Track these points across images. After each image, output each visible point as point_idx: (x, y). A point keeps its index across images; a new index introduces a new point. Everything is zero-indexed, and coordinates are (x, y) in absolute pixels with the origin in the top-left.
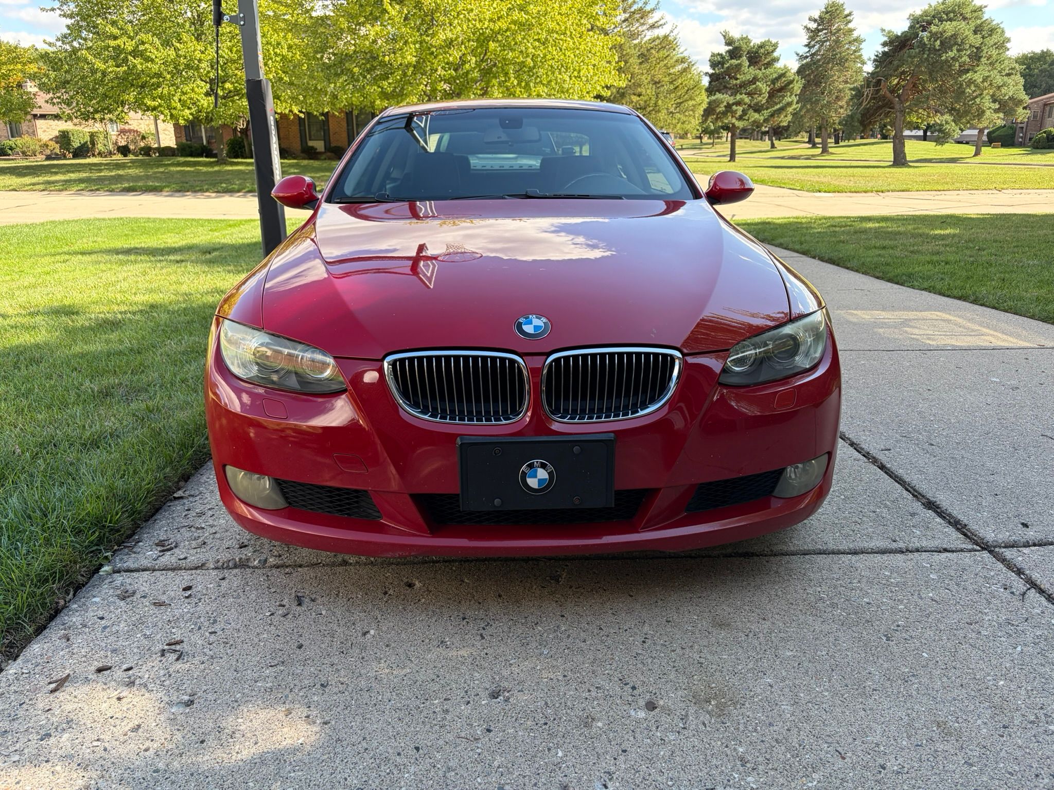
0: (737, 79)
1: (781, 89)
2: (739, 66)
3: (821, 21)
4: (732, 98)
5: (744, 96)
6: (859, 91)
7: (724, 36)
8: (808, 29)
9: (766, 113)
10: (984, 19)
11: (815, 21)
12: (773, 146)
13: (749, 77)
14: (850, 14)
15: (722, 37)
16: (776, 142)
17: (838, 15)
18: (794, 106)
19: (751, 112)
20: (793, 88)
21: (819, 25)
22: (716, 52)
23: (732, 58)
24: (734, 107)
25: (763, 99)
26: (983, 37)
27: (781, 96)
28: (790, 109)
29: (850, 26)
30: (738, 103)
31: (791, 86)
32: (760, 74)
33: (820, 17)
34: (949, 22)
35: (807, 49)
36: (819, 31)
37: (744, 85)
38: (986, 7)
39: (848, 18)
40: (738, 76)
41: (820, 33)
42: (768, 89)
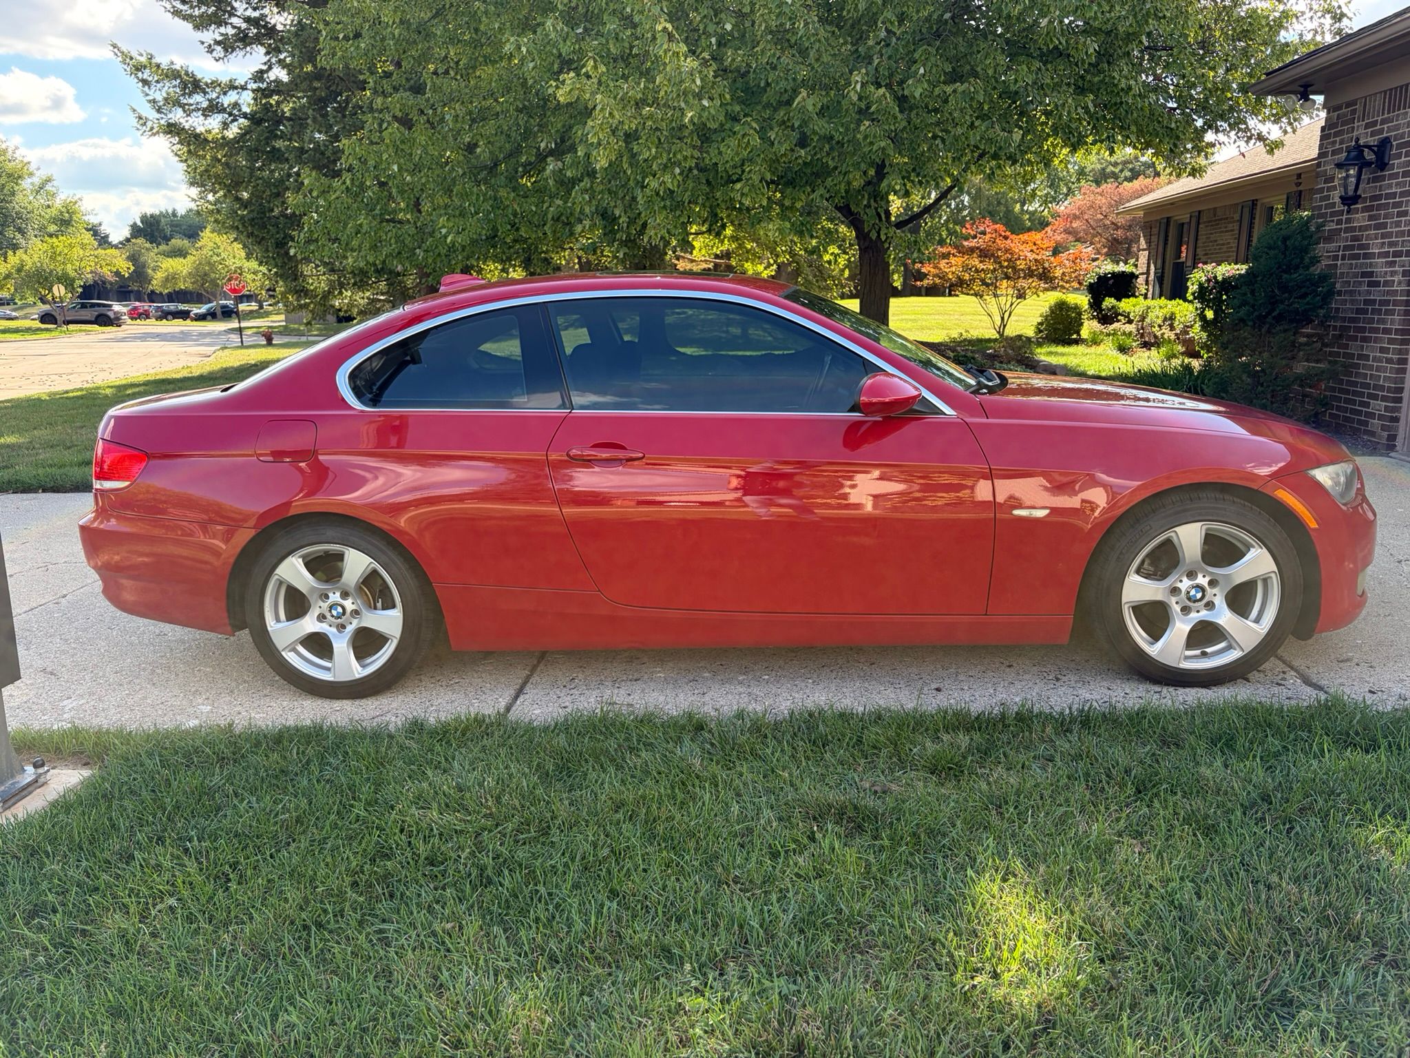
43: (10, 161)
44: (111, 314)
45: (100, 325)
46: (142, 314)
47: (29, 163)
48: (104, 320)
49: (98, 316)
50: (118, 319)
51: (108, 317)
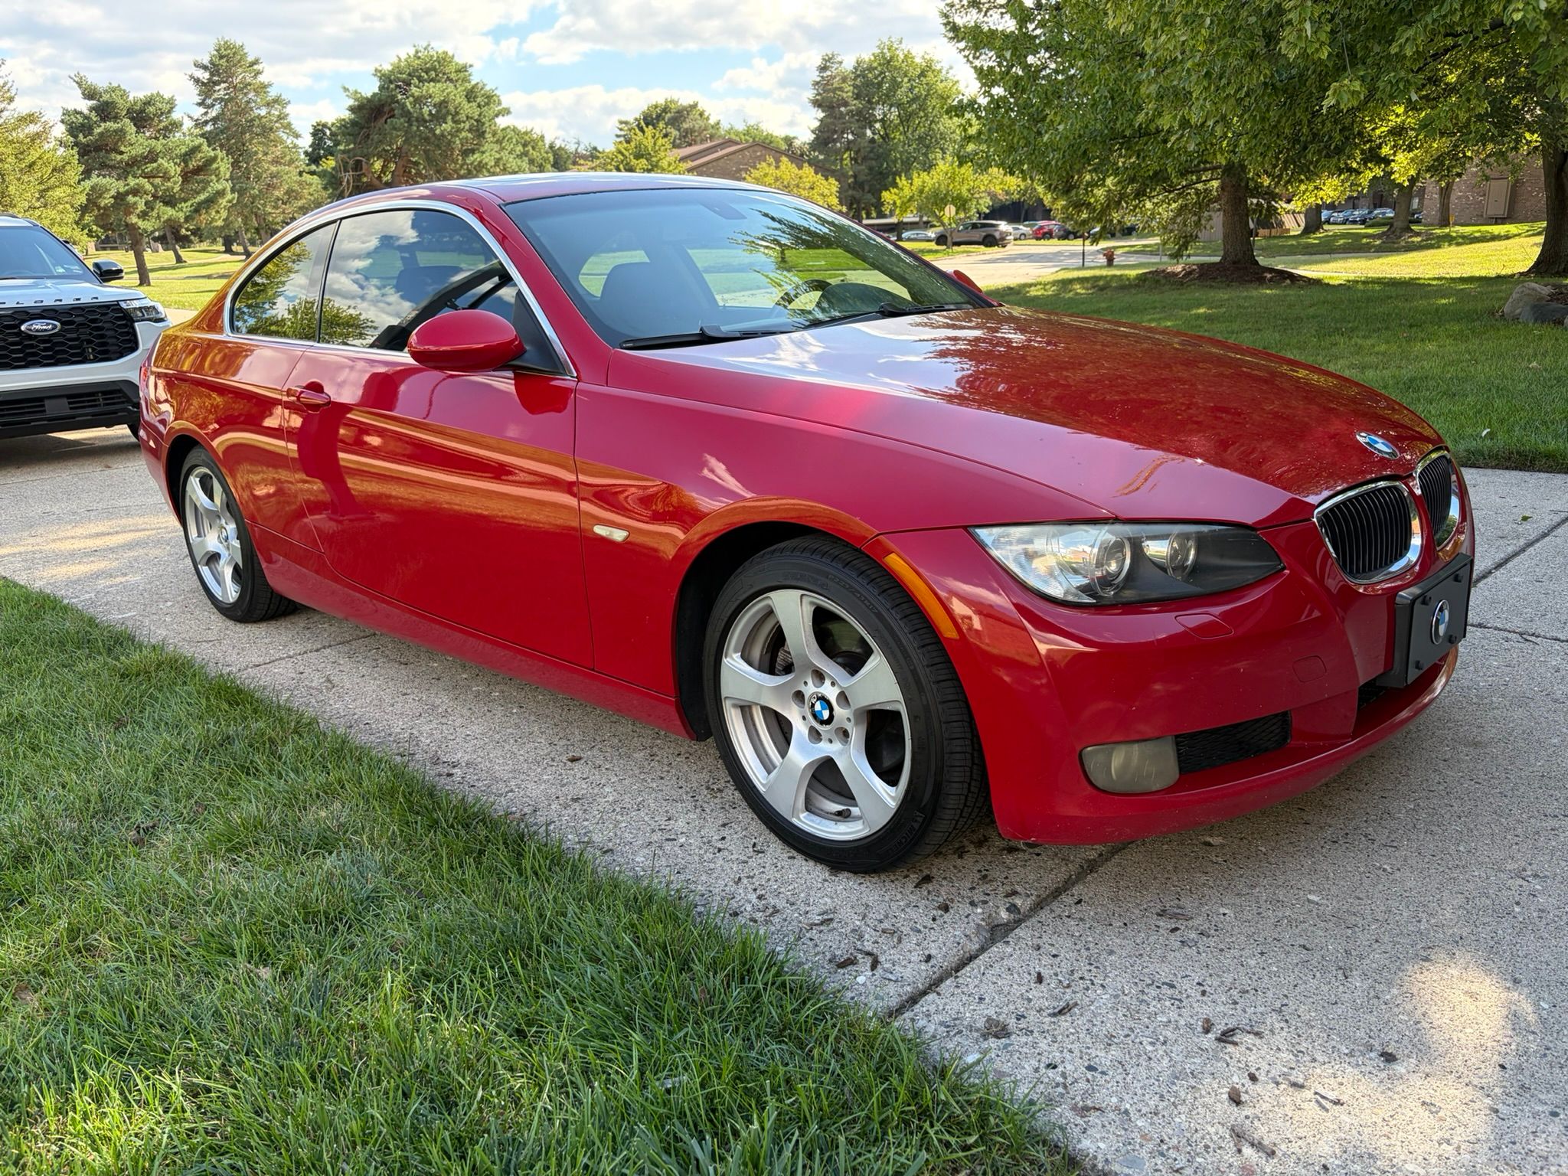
0: (122, 153)
1: (198, 171)
2: (121, 133)
3: (213, 68)
4: (121, 183)
5: (143, 181)
6: (333, 176)
7: (79, 84)
8: (197, 81)
9: (186, 207)
10: (473, 83)
11: (205, 68)
12: (179, 259)
13: (138, 150)
14: (256, 62)
15: (76, 86)
16: (182, 253)
17: (239, 62)
18: (229, 196)
19: (159, 205)
20: (218, 168)
21: (212, 74)
22: (71, 107)
23: (103, 120)
24: (131, 199)
25: (175, 185)
26: (479, 106)
27: (202, 181)
28: (223, 202)
29: (261, 78)
30: (135, 192)
31: (215, 166)
32: (158, 145)
33: (211, 62)
34: (432, 84)
35: (202, 110)
36: (216, 83)
37: (134, 163)
38: (471, 66)
39: (255, 67)
40: (123, 149)
41: (217, 88)
42: (179, 170)
43: (942, 81)
44: (997, 235)
45: (986, 246)
46: (1046, 233)
47: (957, 82)
48: (990, 241)
49: (986, 237)
50: (1003, 239)
51: (993, 237)
